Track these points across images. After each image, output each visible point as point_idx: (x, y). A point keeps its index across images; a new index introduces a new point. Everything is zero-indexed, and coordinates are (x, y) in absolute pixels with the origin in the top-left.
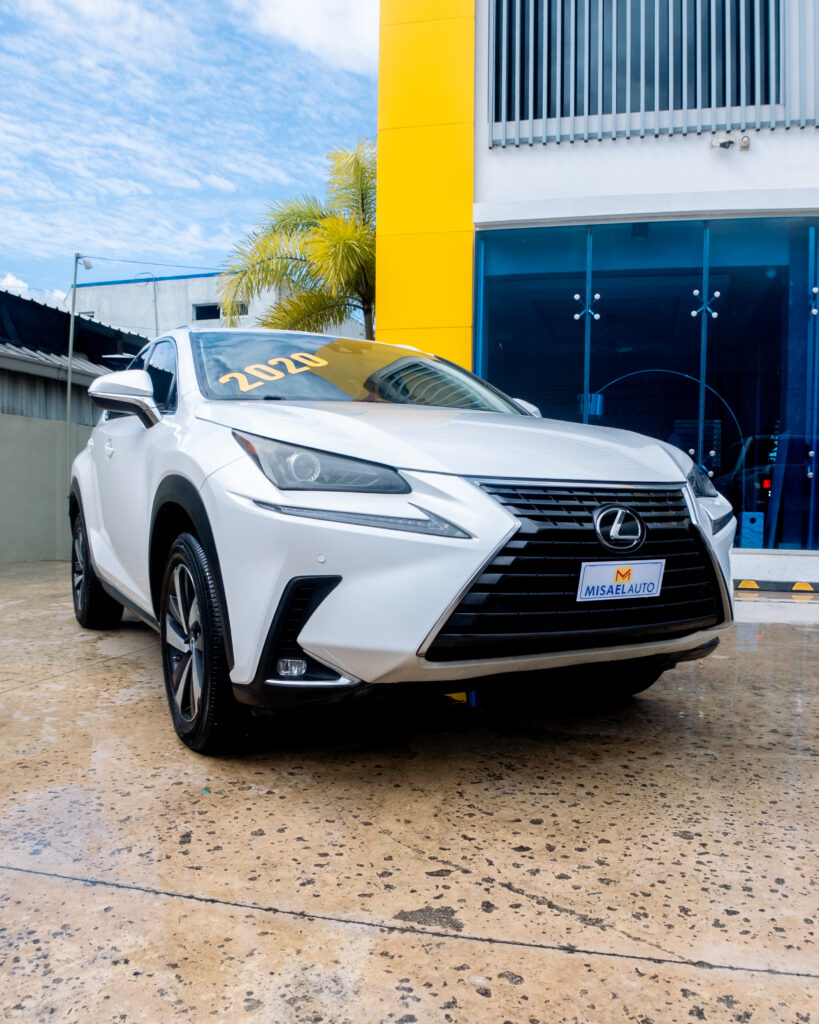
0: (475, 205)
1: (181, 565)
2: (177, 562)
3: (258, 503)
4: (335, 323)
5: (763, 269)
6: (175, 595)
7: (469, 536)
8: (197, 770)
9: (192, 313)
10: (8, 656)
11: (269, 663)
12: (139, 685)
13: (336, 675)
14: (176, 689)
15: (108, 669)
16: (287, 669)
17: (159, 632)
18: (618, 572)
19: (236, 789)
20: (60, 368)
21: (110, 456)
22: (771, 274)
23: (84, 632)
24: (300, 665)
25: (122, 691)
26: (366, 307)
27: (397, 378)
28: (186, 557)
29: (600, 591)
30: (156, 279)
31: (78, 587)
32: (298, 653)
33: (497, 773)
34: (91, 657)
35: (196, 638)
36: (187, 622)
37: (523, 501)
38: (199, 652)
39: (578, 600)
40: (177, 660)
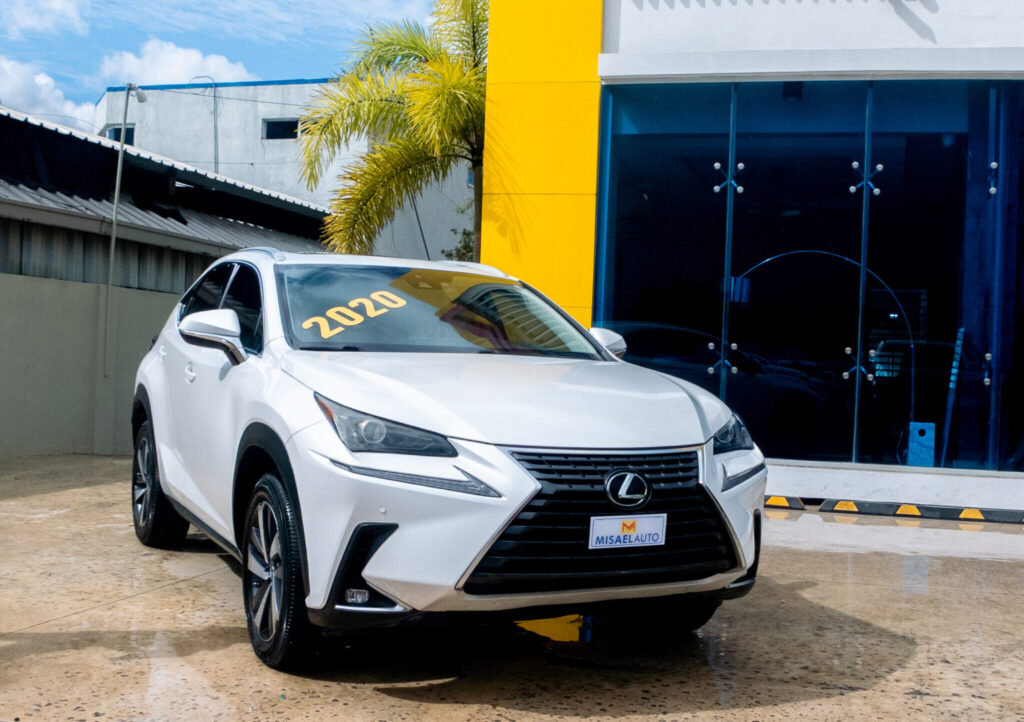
0: (601, 57)
1: (264, 503)
2: (261, 500)
3: (334, 462)
4: (437, 179)
5: (936, 138)
6: (258, 527)
7: (500, 496)
8: (274, 681)
9: (260, 129)
10: (74, 575)
11: (338, 593)
12: (213, 608)
13: (393, 604)
14: (255, 611)
15: (179, 591)
16: (353, 597)
17: (241, 561)
18: (624, 525)
19: (307, 697)
20: (103, 221)
21: (192, 381)
22: (948, 142)
23: (147, 550)
24: (364, 593)
25: (198, 613)
26: (475, 159)
27: (487, 300)
28: (270, 496)
29: (609, 541)
30: (216, 85)
31: (140, 501)
32: (362, 584)
33: (531, 692)
34: (158, 580)
35: (276, 568)
36: (268, 552)
37: (546, 467)
38: (278, 581)
39: (590, 547)
40: (256, 586)
